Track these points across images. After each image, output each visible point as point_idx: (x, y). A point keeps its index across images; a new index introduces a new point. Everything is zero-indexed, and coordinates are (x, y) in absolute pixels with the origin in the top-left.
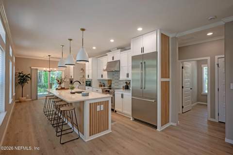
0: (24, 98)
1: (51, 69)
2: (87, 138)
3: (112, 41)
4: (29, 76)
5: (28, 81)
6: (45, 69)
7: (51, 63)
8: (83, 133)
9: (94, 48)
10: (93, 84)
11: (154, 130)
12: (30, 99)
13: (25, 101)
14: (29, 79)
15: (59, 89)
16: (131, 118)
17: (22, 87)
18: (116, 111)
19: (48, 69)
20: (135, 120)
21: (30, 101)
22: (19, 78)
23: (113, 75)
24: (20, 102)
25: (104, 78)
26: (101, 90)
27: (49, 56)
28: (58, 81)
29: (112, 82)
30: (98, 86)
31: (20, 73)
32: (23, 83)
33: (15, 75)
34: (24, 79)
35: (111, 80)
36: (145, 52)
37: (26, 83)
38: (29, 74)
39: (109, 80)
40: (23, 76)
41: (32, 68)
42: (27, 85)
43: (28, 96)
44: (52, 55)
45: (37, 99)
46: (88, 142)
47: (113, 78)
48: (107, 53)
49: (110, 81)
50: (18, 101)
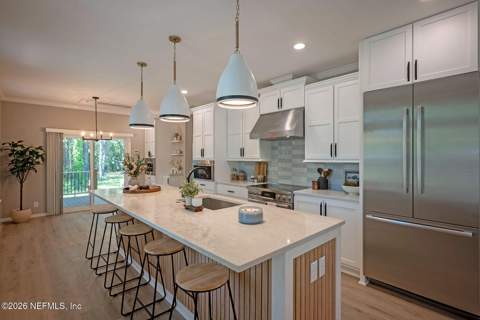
0: (26, 213)
1: (100, 133)
3: (299, 46)
4: (41, 152)
5: (37, 167)
6: (83, 133)
7: (98, 118)
10: (217, 173)
12: (44, 214)
13: (29, 221)
14: (40, 160)
15: (134, 192)
17: (21, 182)
19: (92, 135)
20: (373, 283)
21: (42, 219)
22: (12, 158)
23: (274, 148)
24: (14, 223)
25: (248, 157)
26: (246, 190)
27: (96, 98)
28: (131, 168)
29: (270, 169)
30: (229, 178)
31: (15, 145)
32: (23, 171)
34: (26, 161)
35: (266, 163)
36: (428, 75)
37: (32, 172)
38: (40, 148)
39: (260, 163)
40: (22, 153)
41: (48, 130)
42: (33, 178)
43: (36, 204)
44: (104, 97)
45: (61, 213)
47: (273, 157)
49: (264, 166)
50: (10, 219)
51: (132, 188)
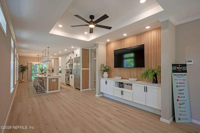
0: (24, 80)
1: (39, 63)
2: (48, 92)
3: (66, 50)
4: (27, 67)
5: (26, 70)
6: (35, 63)
7: (38, 59)
8: (46, 90)
9: (60, 52)
11: (79, 91)
12: (27, 81)
13: (24, 82)
14: (26, 69)
15: (41, 74)
16: (74, 87)
17: (23, 74)
18: (70, 86)
20: (76, 88)
22: (21, 68)
24: (21, 82)
25: (68, 68)
27: (38, 55)
28: (41, 70)
31: (21, 66)
32: (23, 71)
33: (19, 67)
34: (24, 69)
36: (78, 56)
37: (25, 71)
38: (27, 66)
40: (23, 67)
41: (28, 62)
42: (25, 73)
43: (26, 79)
44: (40, 55)
45: (31, 81)
46: (48, 93)
48: (69, 55)
49: (71, 70)
50: (20, 82)
51: (41, 73)
